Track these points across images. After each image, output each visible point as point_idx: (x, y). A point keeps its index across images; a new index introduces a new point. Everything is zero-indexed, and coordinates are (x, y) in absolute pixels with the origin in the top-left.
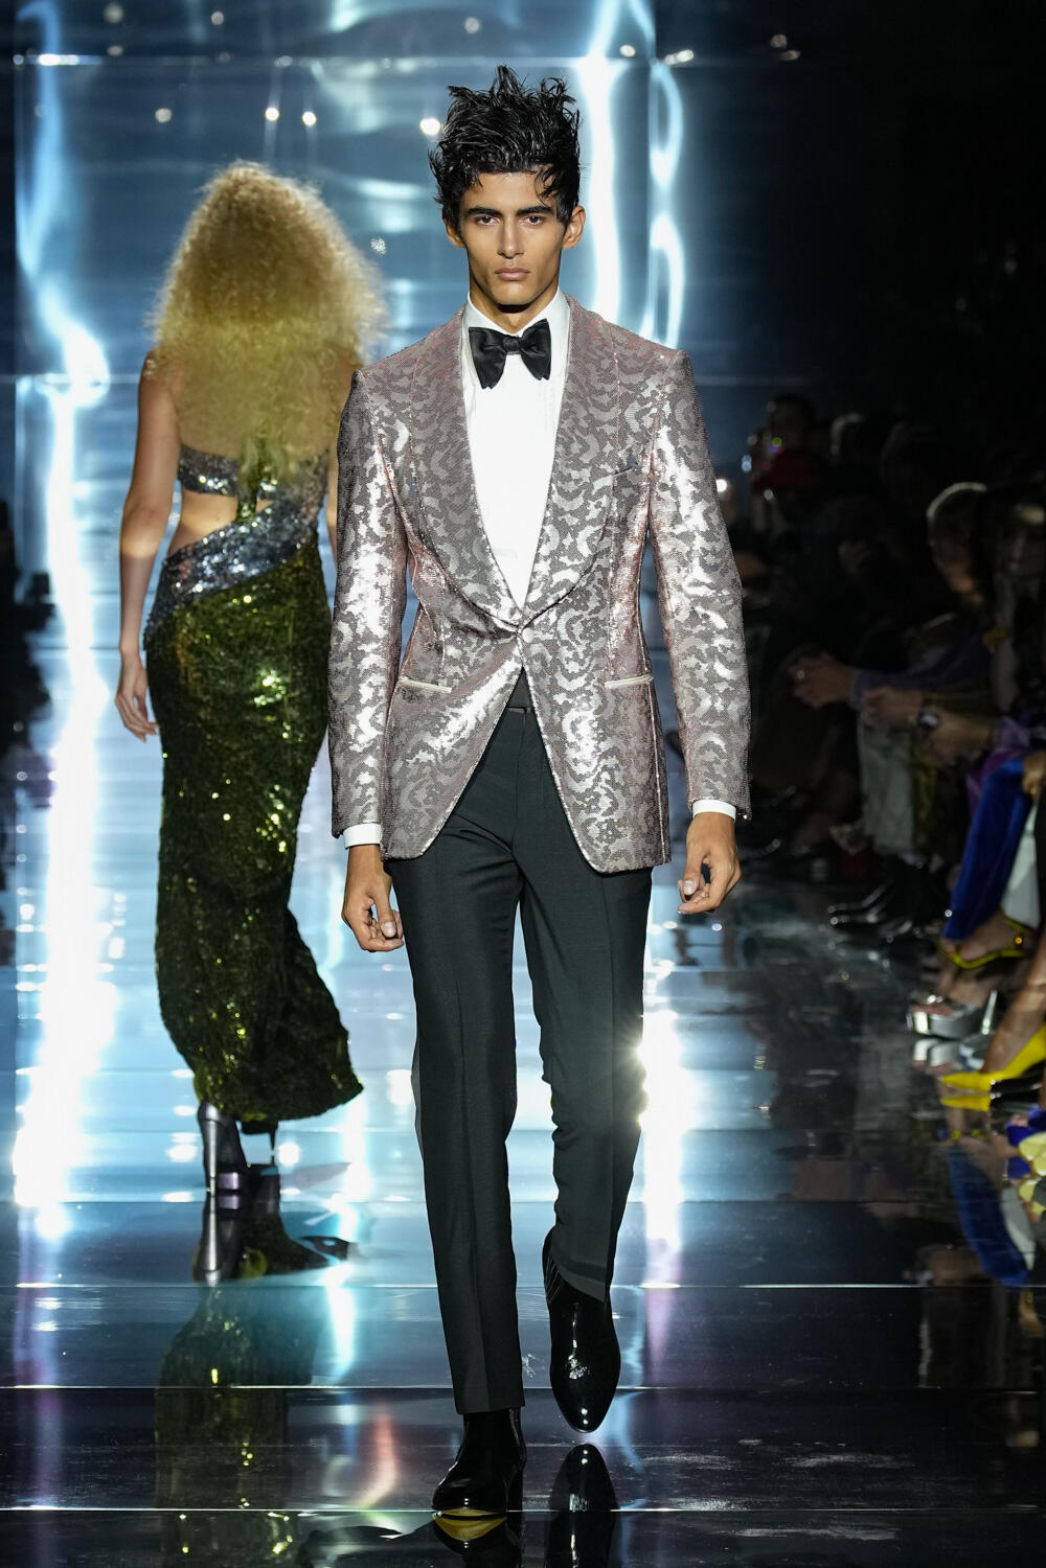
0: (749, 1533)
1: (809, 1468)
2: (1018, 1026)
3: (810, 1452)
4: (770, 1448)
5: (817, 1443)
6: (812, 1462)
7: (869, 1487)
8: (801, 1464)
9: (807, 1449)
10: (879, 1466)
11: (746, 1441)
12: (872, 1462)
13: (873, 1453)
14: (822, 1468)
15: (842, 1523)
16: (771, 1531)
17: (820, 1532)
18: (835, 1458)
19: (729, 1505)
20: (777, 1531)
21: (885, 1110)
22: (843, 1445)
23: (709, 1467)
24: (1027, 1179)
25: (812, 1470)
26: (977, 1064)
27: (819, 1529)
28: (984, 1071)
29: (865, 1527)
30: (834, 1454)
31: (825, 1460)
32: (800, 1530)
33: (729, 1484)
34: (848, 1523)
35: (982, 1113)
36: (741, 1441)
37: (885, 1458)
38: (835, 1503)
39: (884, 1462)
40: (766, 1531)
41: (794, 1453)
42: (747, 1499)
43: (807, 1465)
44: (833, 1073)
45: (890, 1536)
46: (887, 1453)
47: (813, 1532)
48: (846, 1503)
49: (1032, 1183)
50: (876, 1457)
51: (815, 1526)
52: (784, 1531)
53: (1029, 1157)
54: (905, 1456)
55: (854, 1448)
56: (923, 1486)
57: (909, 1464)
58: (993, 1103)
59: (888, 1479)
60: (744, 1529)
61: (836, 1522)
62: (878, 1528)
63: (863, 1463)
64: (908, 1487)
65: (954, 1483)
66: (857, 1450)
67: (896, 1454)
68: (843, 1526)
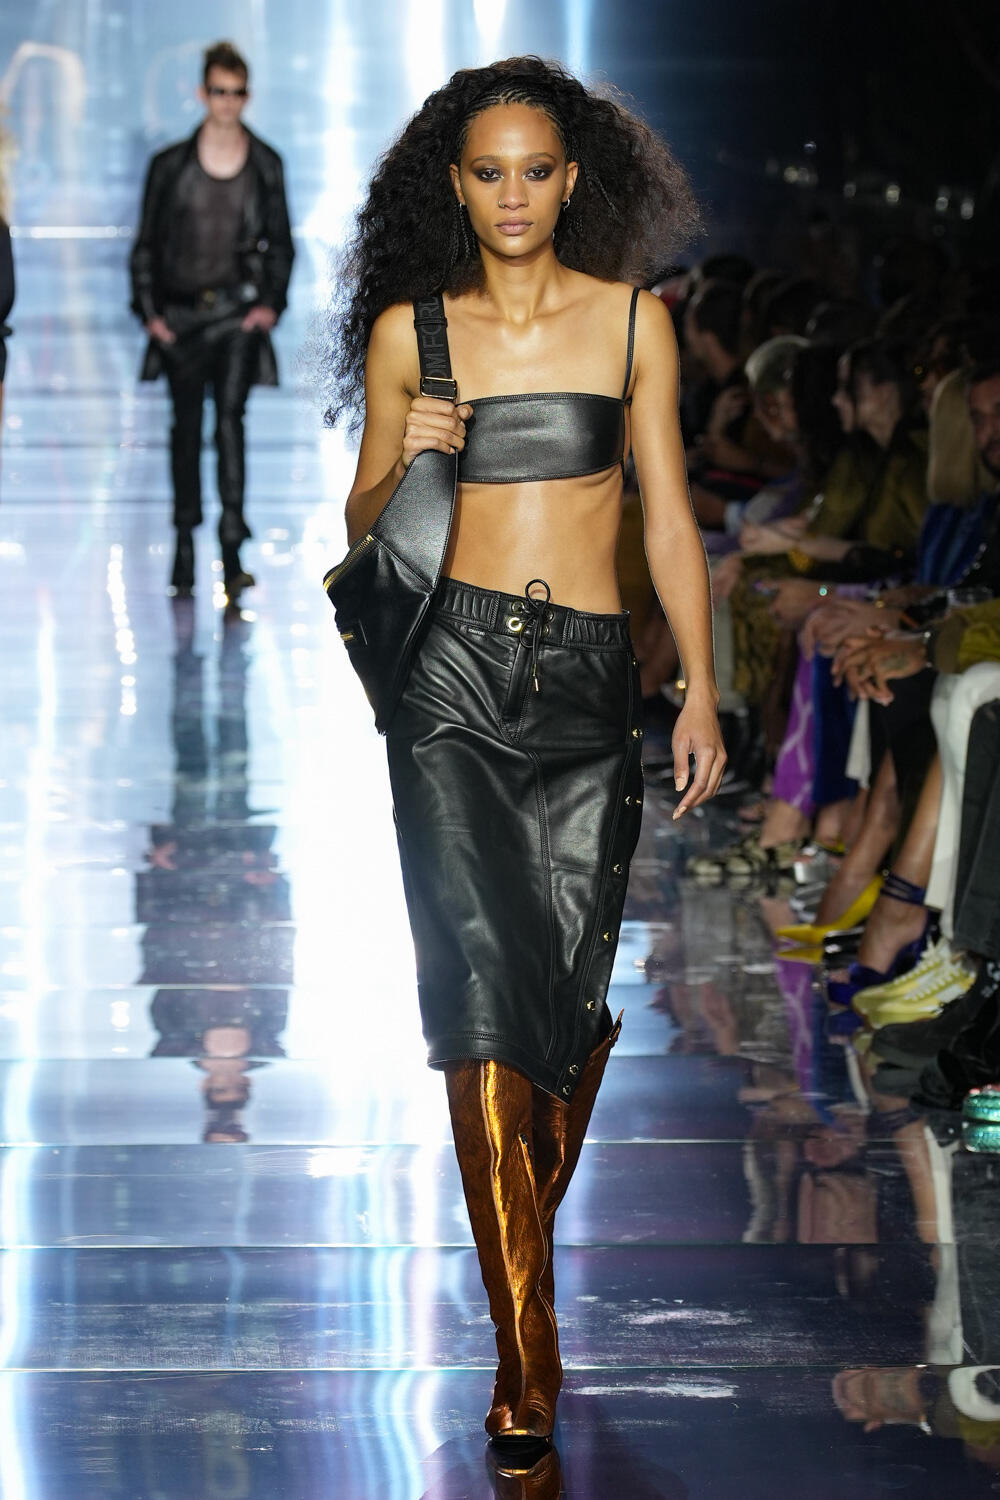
0: (587, 1391)
1: (645, 1326)
2: (850, 882)
3: (647, 1309)
4: (607, 1305)
5: (654, 1300)
6: (649, 1319)
7: (706, 1344)
8: (638, 1321)
9: (644, 1306)
10: (714, 1322)
11: (584, 1299)
12: (708, 1319)
13: (709, 1310)
14: (660, 1324)
15: (680, 1380)
16: (609, 1389)
17: (659, 1389)
18: (672, 1315)
20: (615, 1389)
21: (718, 964)
22: (681, 1301)
24: (860, 1033)
25: (651, 1328)
27: (658, 1386)
29: (702, 1384)
30: (672, 1310)
31: (662, 1316)
33: (567, 1341)
34: (686, 1380)
35: (818, 967)
36: (577, 1298)
37: (723, 1315)
38: (673, 1361)
39: (720, 1318)
40: (604, 1389)
41: (630, 1310)
42: (585, 1358)
43: (644, 1322)
45: (724, 1392)
46: (723, 1309)
47: (651, 1390)
48: (684, 1360)
50: (714, 1313)
51: (654, 1384)
52: (622, 1389)
53: (864, 1011)
54: (742, 1312)
55: (691, 1305)
56: (760, 1343)
57: (745, 1320)
58: (827, 956)
59: (725, 1337)
60: (582, 1386)
61: (673, 1380)
62: (716, 1385)
63: (700, 1320)
64: (745, 1343)
65: (792, 1339)
66: (694, 1307)
67: (732, 1310)
68: (680, 1383)
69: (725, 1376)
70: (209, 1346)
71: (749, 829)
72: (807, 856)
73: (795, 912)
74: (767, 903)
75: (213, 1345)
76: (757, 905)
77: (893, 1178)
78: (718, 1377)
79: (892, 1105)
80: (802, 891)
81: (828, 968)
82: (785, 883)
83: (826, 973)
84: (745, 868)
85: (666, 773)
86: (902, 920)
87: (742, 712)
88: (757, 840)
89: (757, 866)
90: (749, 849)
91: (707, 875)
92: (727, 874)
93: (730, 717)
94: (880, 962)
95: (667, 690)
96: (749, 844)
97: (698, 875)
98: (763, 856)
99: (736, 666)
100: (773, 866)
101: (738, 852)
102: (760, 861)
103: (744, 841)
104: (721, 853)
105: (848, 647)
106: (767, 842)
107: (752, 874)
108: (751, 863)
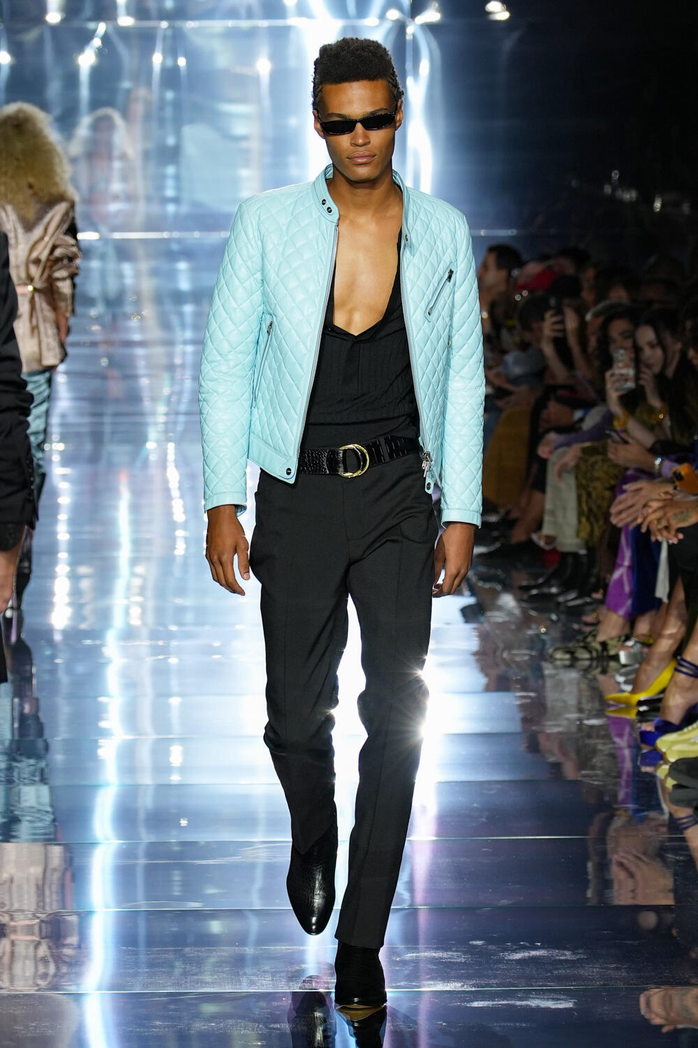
0: (476, 1004)
1: (515, 960)
2: (655, 663)
3: (517, 949)
4: (490, 947)
5: (521, 943)
6: (518, 956)
7: (556, 972)
8: (511, 957)
9: (514, 947)
10: (562, 958)
11: (474, 943)
12: (557, 956)
13: (558, 949)
14: (525, 960)
15: (538, 996)
16: (491, 1003)
17: (524, 1003)
18: (533, 953)
19: (463, 986)
20: (495, 1003)
21: (568, 719)
22: (539, 944)
23: (449, 960)
24: (661, 765)
25: (519, 962)
26: (628, 688)
27: (524, 1001)
28: (633, 692)
29: (553, 999)
30: (533, 950)
31: (526, 954)
32: (510, 1002)
33: (463, 971)
34: (542, 997)
35: (634, 720)
36: (471, 942)
37: (567, 953)
38: (533, 983)
39: (566, 955)
40: (487, 1003)
41: (506, 950)
42: (475, 981)
43: (515, 958)
44: (532, 694)
45: (568, 1005)
46: (568, 949)
47: (518, 1003)
48: (541, 984)
49: (666, 768)
50: (561, 952)
51: (521, 999)
52: (500, 1003)
53: (664, 750)
54: (580, 951)
55: (546, 946)
56: (592, 971)
57: (582, 956)
58: (639, 713)
59: (568, 967)
60: (473, 1001)
61: (534, 996)
62: (562, 1000)
63: (552, 956)
64: (582, 972)
65: (613, 969)
66: (548, 948)
67: (574, 950)
68: (538, 998)
69: (568, 994)
70: (225, 975)
71: (588, 629)
72: (628, 647)
73: (619, 683)
74: (601, 678)
75: (227, 975)
76: (595, 679)
77: (683, 861)
78: (564, 994)
79: (683, 813)
80: (623, 670)
81: (641, 721)
82: (613, 664)
83: (639, 725)
84: (587, 656)
85: (534, 592)
86: (689, 689)
87: (583, 552)
88: (595, 636)
89: (594, 654)
90: (589, 643)
91: (561, 660)
92: (574, 659)
93: (575, 555)
94: (675, 716)
95: (535, 537)
96: (589, 639)
97: (556, 659)
98: (599, 647)
99: (579, 521)
100: (605, 653)
101: (582, 644)
102: (597, 651)
103: (586, 637)
104: (571, 645)
105: (650, 507)
106: (601, 638)
107: (591, 659)
108: (590, 652)
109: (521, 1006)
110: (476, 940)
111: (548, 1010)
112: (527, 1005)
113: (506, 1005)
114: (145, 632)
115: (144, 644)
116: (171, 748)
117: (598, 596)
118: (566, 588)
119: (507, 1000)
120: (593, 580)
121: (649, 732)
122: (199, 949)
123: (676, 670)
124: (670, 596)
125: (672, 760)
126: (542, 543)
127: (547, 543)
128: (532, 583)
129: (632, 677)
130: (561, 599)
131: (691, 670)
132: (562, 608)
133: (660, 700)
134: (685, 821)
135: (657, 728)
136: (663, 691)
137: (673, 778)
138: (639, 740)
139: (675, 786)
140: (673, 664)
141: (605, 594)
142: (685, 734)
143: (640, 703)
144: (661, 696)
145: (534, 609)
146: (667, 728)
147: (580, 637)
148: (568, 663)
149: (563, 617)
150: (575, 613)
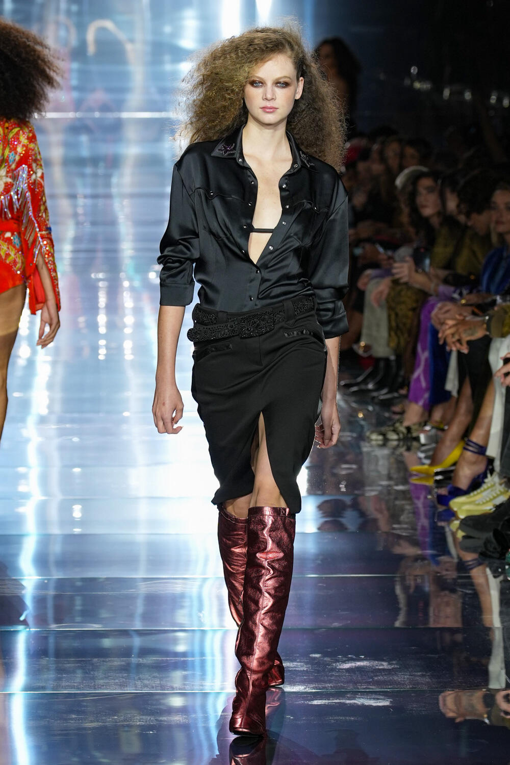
0: (315, 702)
1: (345, 669)
2: (448, 443)
3: (346, 660)
4: (326, 659)
5: (350, 656)
6: (347, 666)
7: (376, 678)
8: (341, 667)
9: (344, 659)
10: (381, 667)
11: (314, 655)
12: (377, 666)
13: (377, 661)
14: (352, 669)
15: (363, 697)
16: (327, 701)
18: (359, 664)
19: (306, 688)
20: (330, 701)
21: (381, 485)
22: (363, 657)
23: (294, 669)
24: (453, 521)
25: (348, 670)
26: (428, 462)
27: (352, 700)
28: (432, 464)
29: (374, 699)
30: (358, 661)
31: (353, 664)
33: (305, 677)
34: (366, 697)
35: (431, 487)
36: (311, 655)
37: (385, 663)
38: (359, 687)
39: (383, 665)
40: (325, 701)
41: (337, 661)
42: (314, 685)
44: (354, 467)
45: (386, 703)
46: (385, 661)
47: (348, 702)
48: (365, 687)
49: (457, 522)
50: (380, 663)
51: (349, 699)
52: (334, 701)
53: (455, 509)
54: (394, 662)
55: (368, 658)
56: (403, 678)
57: (396, 666)
58: (437, 481)
59: (385, 674)
60: (313, 700)
61: (359, 696)
62: (381, 699)
63: (373, 666)
64: (396, 678)
65: (419, 676)
66: (370, 660)
67: (389, 661)
68: (363, 698)
69: (386, 695)
70: (124, 680)
71: (397, 417)
72: (426, 430)
73: (420, 459)
74: (406, 454)
75: (126, 679)
76: (401, 455)
77: (470, 594)
78: (382, 695)
79: (469, 557)
80: (424, 448)
81: (437, 487)
82: (415, 444)
83: (436, 490)
84: (395, 437)
85: (355, 389)
86: (475, 463)
87: (393, 358)
88: (401, 423)
89: (401, 436)
90: (397, 428)
91: (376, 440)
92: (386, 440)
93: (387, 360)
94: (463, 483)
95: (355, 347)
96: (397, 425)
97: (372, 440)
98: (404, 430)
99: (390, 335)
100: (409, 436)
101: (391, 428)
102: (403, 433)
103: (395, 423)
104: (383, 429)
105: (447, 324)
106: (406, 424)
107: (399, 440)
108: (398, 434)
109: (350, 704)
110: (315, 653)
111: (370, 707)
112: (355, 703)
113: (338, 703)
114: (53, 418)
115: (52, 427)
116: (74, 507)
117: (403, 392)
118: (379, 386)
119: (339, 700)
120: (400, 380)
121: (444, 496)
122: (104, 659)
123: (465, 449)
124: (459, 392)
125: (462, 516)
126: (361, 352)
127: (365, 351)
128: (353, 381)
129: (431, 453)
130: (375, 394)
131: (476, 448)
132: (376, 400)
133: (452, 471)
134: (470, 563)
135: (450, 493)
136: (455, 464)
137: (463, 531)
138: (436, 502)
139: (464, 537)
140: (462, 444)
141: (408, 391)
142: (471, 497)
143: (437, 474)
144: (453, 468)
145: (355, 402)
146: (457, 492)
147: (390, 423)
148: (381, 443)
149: (377, 408)
150: (386, 404)
